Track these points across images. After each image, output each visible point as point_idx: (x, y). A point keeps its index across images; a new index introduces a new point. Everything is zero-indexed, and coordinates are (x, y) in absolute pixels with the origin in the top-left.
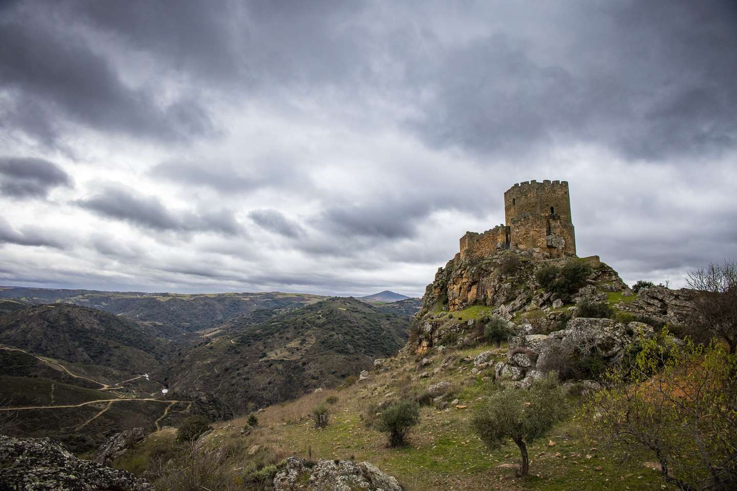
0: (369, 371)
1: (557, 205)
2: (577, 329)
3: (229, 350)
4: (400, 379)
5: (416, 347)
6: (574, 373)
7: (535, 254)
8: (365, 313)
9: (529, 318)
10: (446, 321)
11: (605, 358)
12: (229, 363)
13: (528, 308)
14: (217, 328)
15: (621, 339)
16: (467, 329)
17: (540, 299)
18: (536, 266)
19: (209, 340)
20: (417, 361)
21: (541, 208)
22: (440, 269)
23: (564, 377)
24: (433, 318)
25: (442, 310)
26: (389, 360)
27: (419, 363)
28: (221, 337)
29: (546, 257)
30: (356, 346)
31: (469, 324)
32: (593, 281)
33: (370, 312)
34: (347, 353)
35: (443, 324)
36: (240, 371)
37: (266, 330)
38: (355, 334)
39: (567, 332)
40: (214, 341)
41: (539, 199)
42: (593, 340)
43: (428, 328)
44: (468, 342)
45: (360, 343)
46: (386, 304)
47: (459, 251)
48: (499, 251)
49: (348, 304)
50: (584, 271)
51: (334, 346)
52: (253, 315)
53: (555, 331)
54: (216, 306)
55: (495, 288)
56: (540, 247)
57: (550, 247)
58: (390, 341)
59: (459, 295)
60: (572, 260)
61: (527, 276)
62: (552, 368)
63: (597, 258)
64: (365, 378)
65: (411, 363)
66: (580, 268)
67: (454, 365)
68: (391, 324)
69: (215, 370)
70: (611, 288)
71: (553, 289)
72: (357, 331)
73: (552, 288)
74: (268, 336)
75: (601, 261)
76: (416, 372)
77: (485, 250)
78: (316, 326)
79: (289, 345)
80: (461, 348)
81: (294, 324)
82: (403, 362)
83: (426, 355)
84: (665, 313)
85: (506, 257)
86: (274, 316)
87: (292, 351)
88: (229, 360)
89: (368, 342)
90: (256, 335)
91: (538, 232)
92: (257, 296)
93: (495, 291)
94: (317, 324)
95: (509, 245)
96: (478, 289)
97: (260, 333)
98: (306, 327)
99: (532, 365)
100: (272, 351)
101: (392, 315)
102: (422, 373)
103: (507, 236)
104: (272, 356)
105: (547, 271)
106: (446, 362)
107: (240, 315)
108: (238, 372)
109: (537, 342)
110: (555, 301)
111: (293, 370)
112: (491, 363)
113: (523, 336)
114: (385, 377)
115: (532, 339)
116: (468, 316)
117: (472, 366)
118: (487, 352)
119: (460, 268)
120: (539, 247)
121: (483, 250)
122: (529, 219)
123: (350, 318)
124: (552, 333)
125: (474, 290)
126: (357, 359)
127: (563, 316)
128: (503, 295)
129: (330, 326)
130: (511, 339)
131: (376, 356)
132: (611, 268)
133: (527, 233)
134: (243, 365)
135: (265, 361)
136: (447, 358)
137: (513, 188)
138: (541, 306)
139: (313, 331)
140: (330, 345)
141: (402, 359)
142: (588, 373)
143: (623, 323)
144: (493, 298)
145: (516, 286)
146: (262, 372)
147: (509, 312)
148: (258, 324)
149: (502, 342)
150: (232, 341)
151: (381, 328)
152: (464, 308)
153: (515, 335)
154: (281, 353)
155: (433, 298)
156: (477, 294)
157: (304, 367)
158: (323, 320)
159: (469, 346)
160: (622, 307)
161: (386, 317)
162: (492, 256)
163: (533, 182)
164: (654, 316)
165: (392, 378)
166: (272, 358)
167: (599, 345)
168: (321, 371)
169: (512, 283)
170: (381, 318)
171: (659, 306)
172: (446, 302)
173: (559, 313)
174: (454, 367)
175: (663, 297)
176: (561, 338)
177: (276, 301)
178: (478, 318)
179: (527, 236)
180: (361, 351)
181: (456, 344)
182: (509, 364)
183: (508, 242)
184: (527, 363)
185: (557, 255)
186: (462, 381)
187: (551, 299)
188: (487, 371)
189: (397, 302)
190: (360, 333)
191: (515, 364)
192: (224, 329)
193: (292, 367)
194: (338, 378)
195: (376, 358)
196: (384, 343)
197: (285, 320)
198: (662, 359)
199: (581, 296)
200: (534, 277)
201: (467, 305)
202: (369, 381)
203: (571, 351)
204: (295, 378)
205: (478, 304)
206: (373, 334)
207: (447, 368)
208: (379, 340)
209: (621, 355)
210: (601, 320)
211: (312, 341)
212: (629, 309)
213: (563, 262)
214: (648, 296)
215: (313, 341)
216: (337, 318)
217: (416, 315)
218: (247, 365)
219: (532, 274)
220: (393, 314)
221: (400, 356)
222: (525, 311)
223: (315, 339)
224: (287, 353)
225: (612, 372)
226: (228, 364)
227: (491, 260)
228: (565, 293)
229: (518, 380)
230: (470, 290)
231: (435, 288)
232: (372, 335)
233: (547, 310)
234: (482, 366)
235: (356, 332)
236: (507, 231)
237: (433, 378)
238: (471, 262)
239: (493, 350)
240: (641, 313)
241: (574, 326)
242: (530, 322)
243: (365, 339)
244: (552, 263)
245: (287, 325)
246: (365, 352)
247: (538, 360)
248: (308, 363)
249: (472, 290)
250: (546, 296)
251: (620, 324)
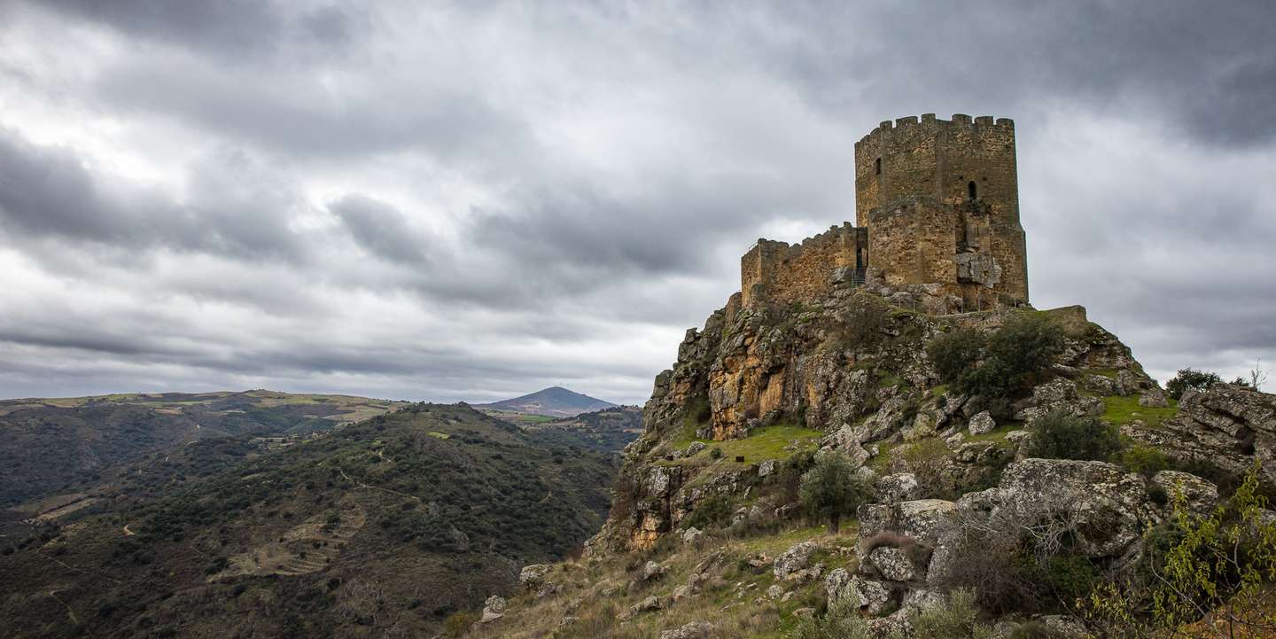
0: (506, 597)
1: (985, 179)
2: (1027, 486)
3: (116, 555)
4: (587, 616)
5: (628, 532)
6: (1021, 597)
7: (927, 300)
8: (497, 445)
9: (911, 457)
10: (704, 465)
11: (1095, 560)
12: (115, 591)
13: (907, 433)
14: (80, 495)
15: (1136, 514)
16: (756, 484)
17: (939, 412)
18: (929, 329)
19: (53, 529)
20: (631, 569)
21: (946, 184)
22: (692, 334)
23: (998, 607)
24: (671, 458)
25: (694, 438)
26: (559, 566)
27: (635, 573)
28: (93, 519)
29: (953, 307)
30: (475, 533)
31: (761, 473)
32: (1069, 368)
33: (511, 443)
34: (450, 550)
35: (696, 472)
36: (150, 614)
37: (228, 494)
38: (474, 500)
39: (1002, 493)
40: (71, 531)
41: (940, 163)
42: (1065, 513)
43: (660, 482)
44: (760, 518)
45: (485, 523)
46: (554, 421)
47: (738, 287)
48: (839, 289)
49: (455, 422)
50: (1049, 345)
51: (414, 532)
52: (190, 456)
53: (976, 490)
54: (78, 432)
55: (828, 383)
56: (941, 282)
57: (965, 282)
58: (563, 517)
59: (739, 399)
60: (1018, 316)
61: (907, 354)
62: (968, 583)
63: (1080, 310)
64: (499, 616)
65: (616, 573)
66: (1037, 335)
67: (725, 578)
68: (565, 472)
69: (71, 614)
70: (1114, 387)
71: (969, 389)
72: (478, 491)
73: (966, 385)
74: (233, 512)
75: (1090, 318)
76: (628, 598)
77: (803, 288)
78: (367, 482)
79: (292, 535)
80: (742, 535)
81: (307, 477)
82: (595, 572)
83: (654, 554)
84: (1250, 450)
85: (855, 305)
86: (252, 455)
87: (300, 551)
88: (115, 585)
89: (507, 522)
90: (198, 510)
91: (936, 244)
92: (205, 403)
93: (828, 389)
94: (370, 477)
95: (863, 276)
96: (784, 384)
97: (212, 503)
98: (340, 483)
99: (919, 577)
100: (244, 551)
101: (567, 449)
102: (644, 598)
103: (859, 251)
104: (245, 565)
105: (955, 342)
106: (704, 571)
107: (153, 456)
108: (142, 615)
109: (928, 519)
110: (976, 417)
111: (302, 603)
112: (815, 572)
113: (895, 504)
114: (549, 612)
115: (917, 511)
116: (758, 451)
117: (770, 581)
118: (807, 544)
119: (741, 330)
120: (939, 281)
121: (800, 287)
122: (913, 211)
123: (458, 460)
124: (965, 496)
125: (775, 386)
126: (477, 566)
127: (993, 454)
128: (848, 399)
129: (404, 481)
130: (865, 511)
131: (527, 558)
132: (1113, 337)
133: (908, 246)
134: (158, 596)
135: (223, 581)
136: (708, 558)
137: (877, 131)
138: (943, 426)
139: (358, 495)
140: (407, 532)
141: (593, 563)
142: (1055, 597)
143: (1142, 472)
144: (823, 408)
145: (880, 378)
146: (212, 612)
147: (862, 444)
148: (205, 479)
149: (843, 518)
150: (125, 528)
151: (538, 484)
152: (750, 433)
153: (874, 501)
154: (270, 555)
155: (673, 405)
156: (783, 397)
157: (334, 592)
158: (388, 464)
159: (760, 528)
160: (1139, 434)
161: (554, 455)
162: (822, 301)
163: (929, 118)
164: (1222, 458)
165: (568, 613)
166: (246, 572)
167: (1082, 527)
168: (382, 602)
169: (871, 369)
170: (541, 458)
171: (1234, 433)
172: (705, 416)
173: (984, 446)
174: (725, 582)
175: (1245, 412)
176: (988, 510)
177: (257, 415)
178: (785, 458)
179: (909, 254)
180: (487, 545)
181: (729, 524)
182: (859, 574)
183: (861, 267)
184: (905, 571)
185: (983, 302)
186: (743, 618)
187: (966, 411)
188: (806, 593)
189: (582, 417)
190: (485, 499)
191: (876, 574)
192: (102, 496)
193: (299, 594)
194: (425, 618)
195: (527, 563)
196: (548, 522)
197: (282, 468)
198: (1235, 562)
199: (1040, 403)
200: (924, 355)
201: (758, 425)
202: (506, 623)
203: (1015, 540)
204: (307, 624)
205: (784, 421)
206: (517, 498)
207: (707, 586)
208: (535, 515)
209: (1137, 553)
210: (1087, 466)
211: (357, 520)
212: (1158, 439)
213: (995, 320)
214: (1206, 407)
215: (360, 520)
216: (423, 458)
217: (629, 450)
218: (171, 595)
219: (919, 348)
220: (571, 448)
221: (587, 555)
222: (901, 440)
223: (363, 516)
224: (287, 556)
225: (1108, 595)
226: (112, 596)
227: (819, 311)
228: (1000, 396)
229: (883, 614)
230: (765, 388)
231: (679, 380)
232: (515, 503)
233: (954, 438)
234: (794, 579)
235: (475, 496)
236: (861, 240)
237: (670, 612)
238: (770, 316)
239: (822, 538)
240: (1188, 451)
241: (1021, 480)
242: (914, 469)
243: (499, 513)
244: (968, 321)
245: (287, 479)
246: (498, 549)
247: (932, 564)
248: (344, 582)
249: (769, 386)
250: (952, 403)
251: (1133, 477)
